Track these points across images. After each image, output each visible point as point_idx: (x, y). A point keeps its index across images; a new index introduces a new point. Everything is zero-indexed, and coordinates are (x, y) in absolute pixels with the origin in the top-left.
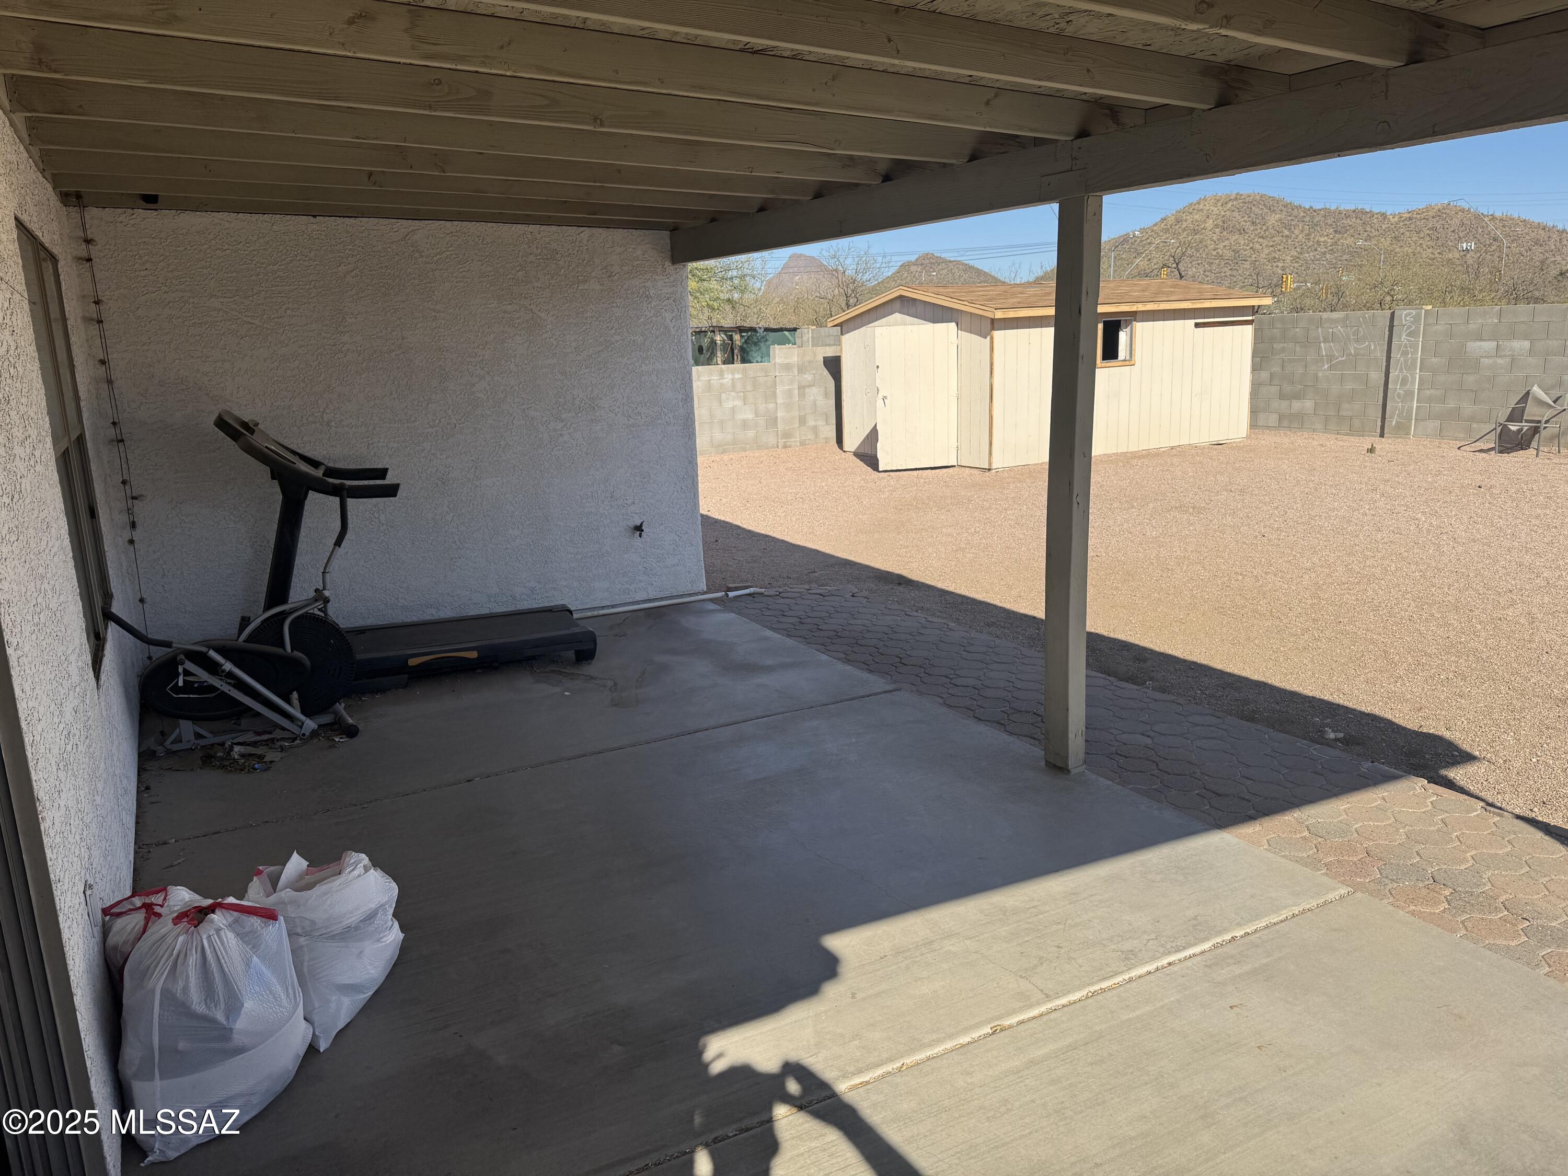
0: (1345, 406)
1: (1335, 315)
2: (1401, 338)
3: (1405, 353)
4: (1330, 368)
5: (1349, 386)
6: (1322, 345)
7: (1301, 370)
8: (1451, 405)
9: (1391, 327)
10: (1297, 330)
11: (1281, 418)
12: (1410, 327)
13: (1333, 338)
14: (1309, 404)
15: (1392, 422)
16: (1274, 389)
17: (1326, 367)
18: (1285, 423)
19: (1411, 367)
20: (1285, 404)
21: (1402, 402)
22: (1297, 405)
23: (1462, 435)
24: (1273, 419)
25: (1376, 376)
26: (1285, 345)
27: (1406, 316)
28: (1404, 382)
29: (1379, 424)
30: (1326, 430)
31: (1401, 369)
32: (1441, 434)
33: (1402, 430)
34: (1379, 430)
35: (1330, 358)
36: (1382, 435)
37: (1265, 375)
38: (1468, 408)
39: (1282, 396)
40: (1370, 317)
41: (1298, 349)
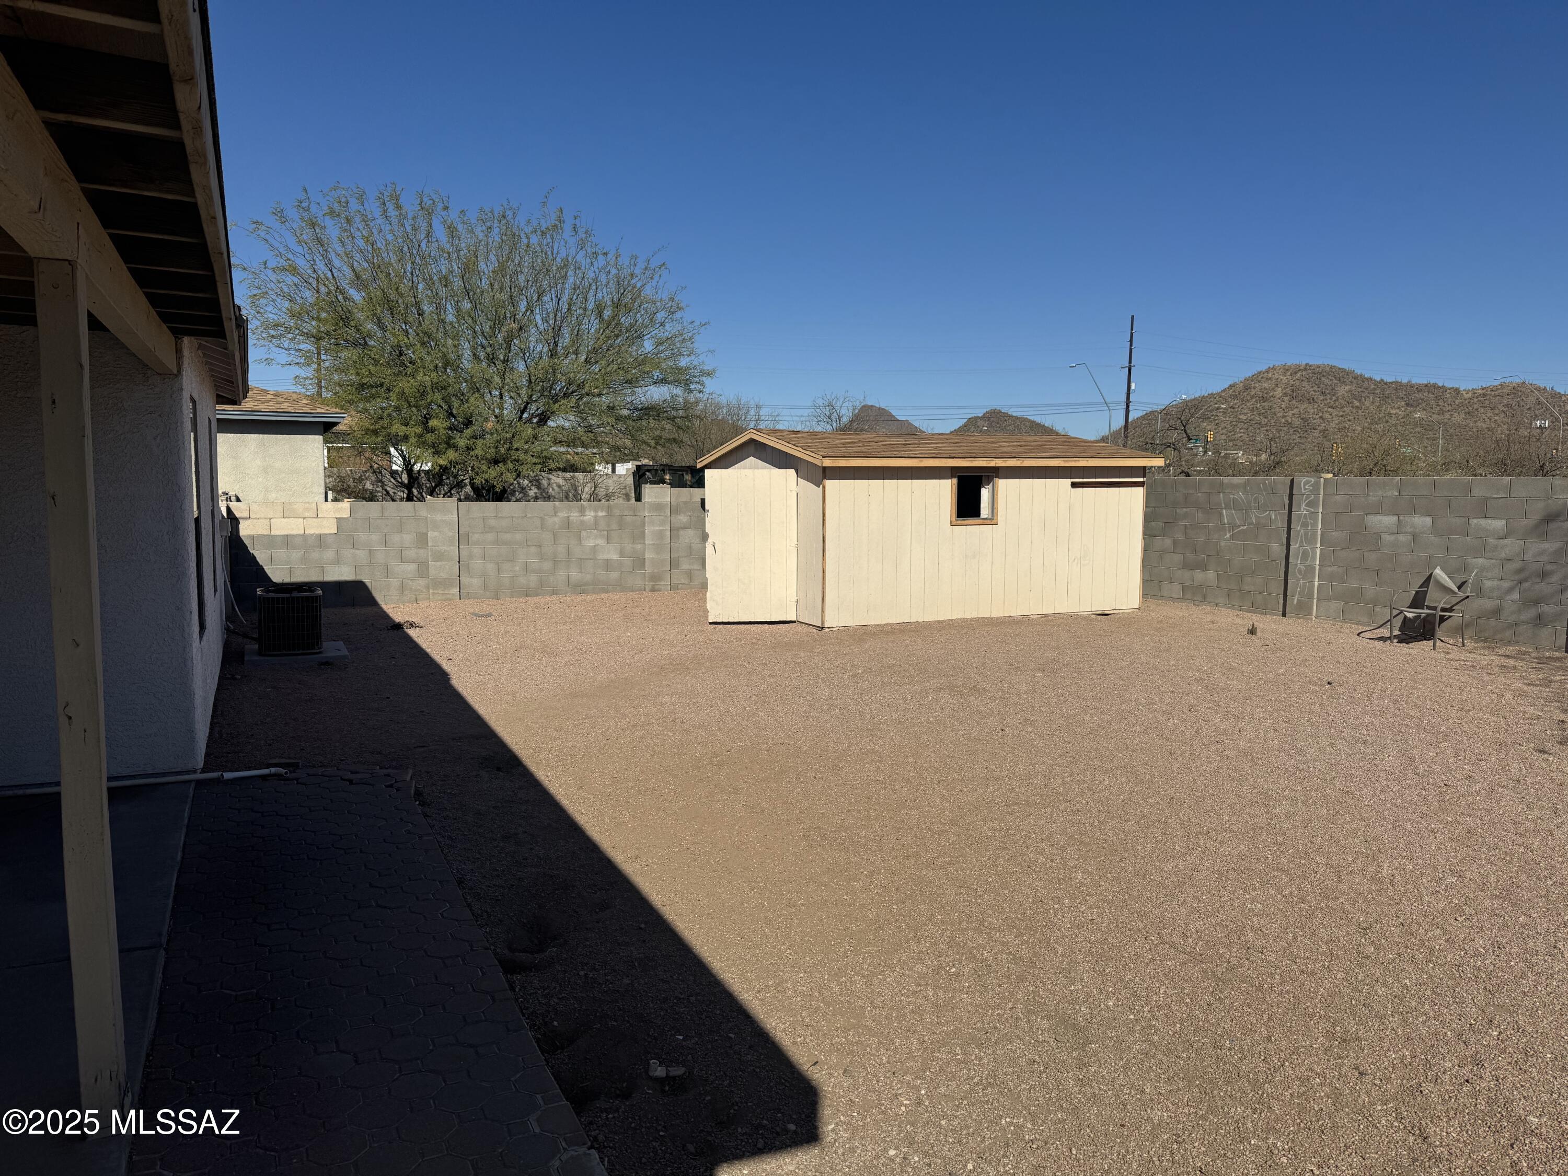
0: (1248, 579)
1: (1237, 480)
2: (1302, 509)
3: (1305, 525)
4: (1232, 537)
5: (1251, 558)
6: (1224, 511)
7: (1203, 538)
8: (1354, 585)
9: (1291, 495)
10: (1199, 494)
11: (1185, 589)
12: (1308, 497)
13: (1234, 505)
14: (1211, 576)
15: (1294, 600)
16: (1177, 558)
17: (1228, 536)
18: (1188, 596)
19: (1311, 540)
20: (1187, 574)
21: (1303, 578)
22: (1199, 576)
23: (1365, 620)
24: (1177, 589)
25: (1277, 549)
26: (1188, 510)
27: (1305, 484)
28: (1305, 556)
29: (1281, 601)
30: (1229, 605)
31: (1301, 541)
32: (1344, 617)
33: (1304, 610)
34: (1281, 609)
35: (1232, 526)
36: (1284, 615)
37: (1158, 542)
38: (1371, 590)
39: (1186, 566)
40: (1270, 484)
41: (1200, 515)
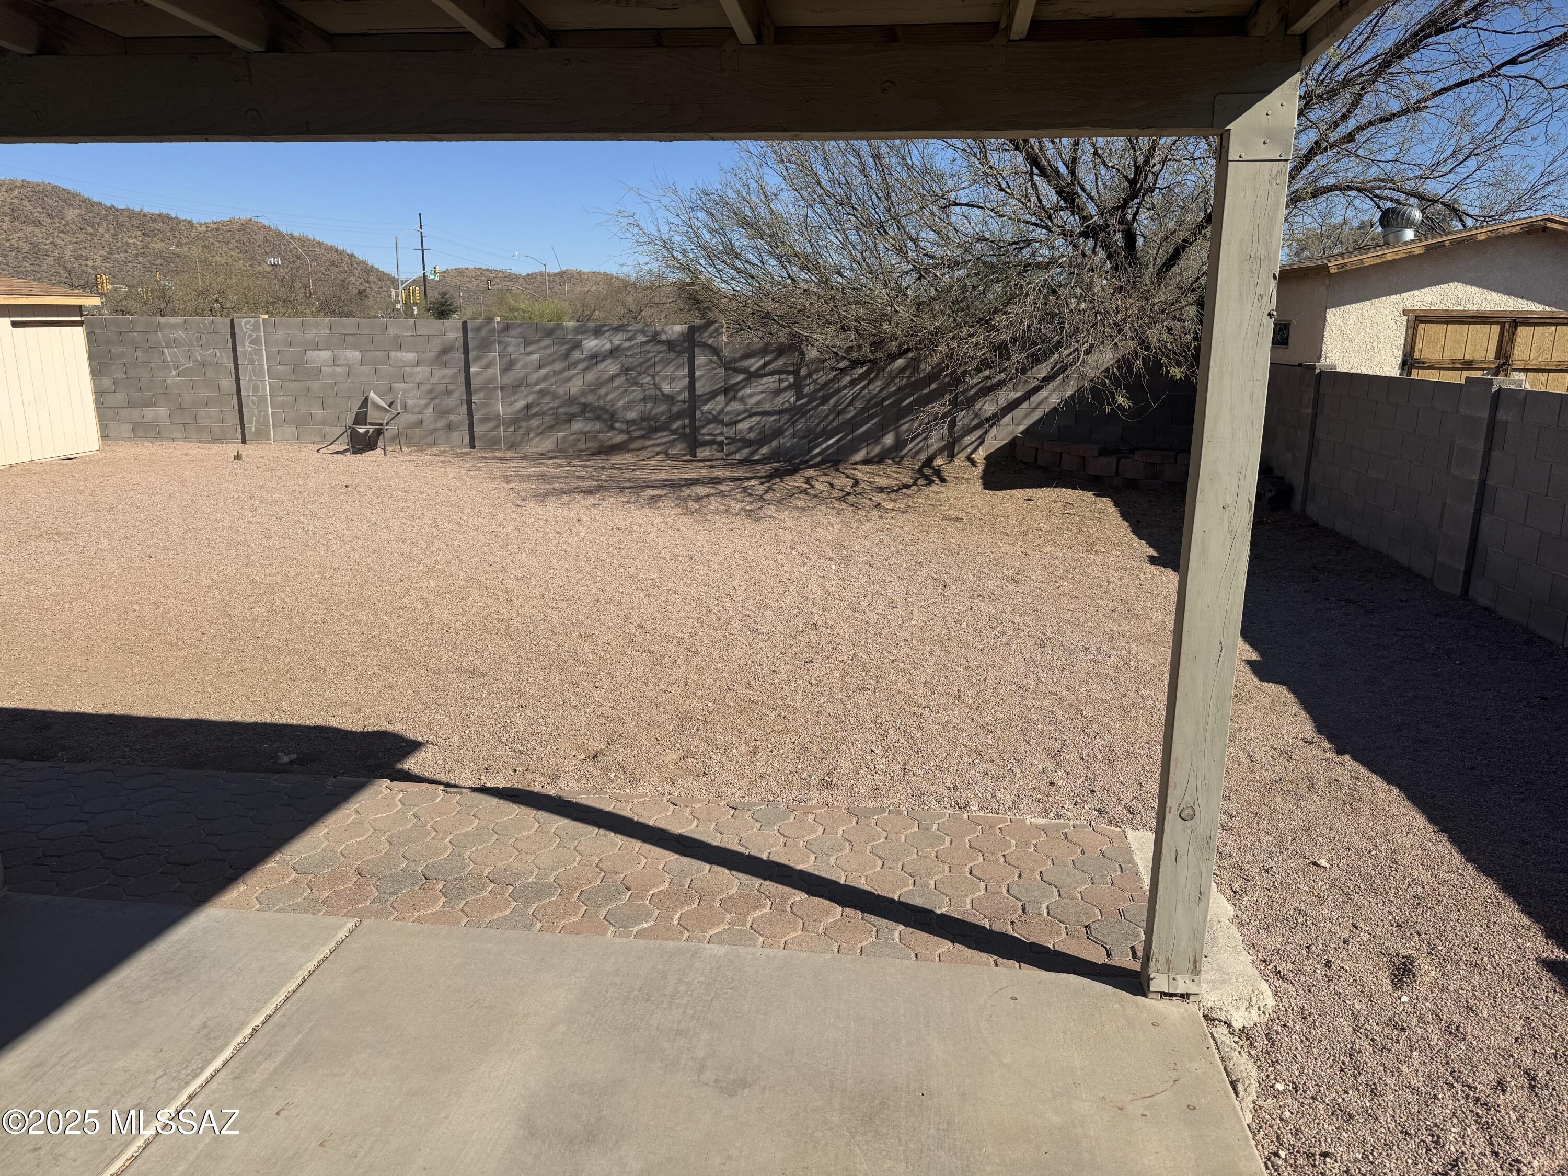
0: (202, 413)
1: (173, 320)
2: (245, 347)
3: (251, 361)
4: (179, 374)
5: (202, 393)
6: (166, 350)
7: (146, 377)
9: (233, 334)
10: (135, 334)
11: (135, 427)
12: (250, 335)
13: (175, 344)
14: (162, 413)
15: (251, 428)
16: (121, 397)
17: (174, 373)
19: (260, 375)
21: (257, 408)
22: (149, 414)
23: (318, 439)
25: (227, 383)
26: (124, 349)
27: (246, 323)
28: (256, 389)
29: (239, 430)
31: (250, 376)
32: (299, 439)
33: (262, 436)
34: (240, 437)
35: (177, 364)
36: (244, 442)
37: (107, 382)
38: (318, 413)
39: (132, 405)
40: (210, 323)
41: (139, 354)
